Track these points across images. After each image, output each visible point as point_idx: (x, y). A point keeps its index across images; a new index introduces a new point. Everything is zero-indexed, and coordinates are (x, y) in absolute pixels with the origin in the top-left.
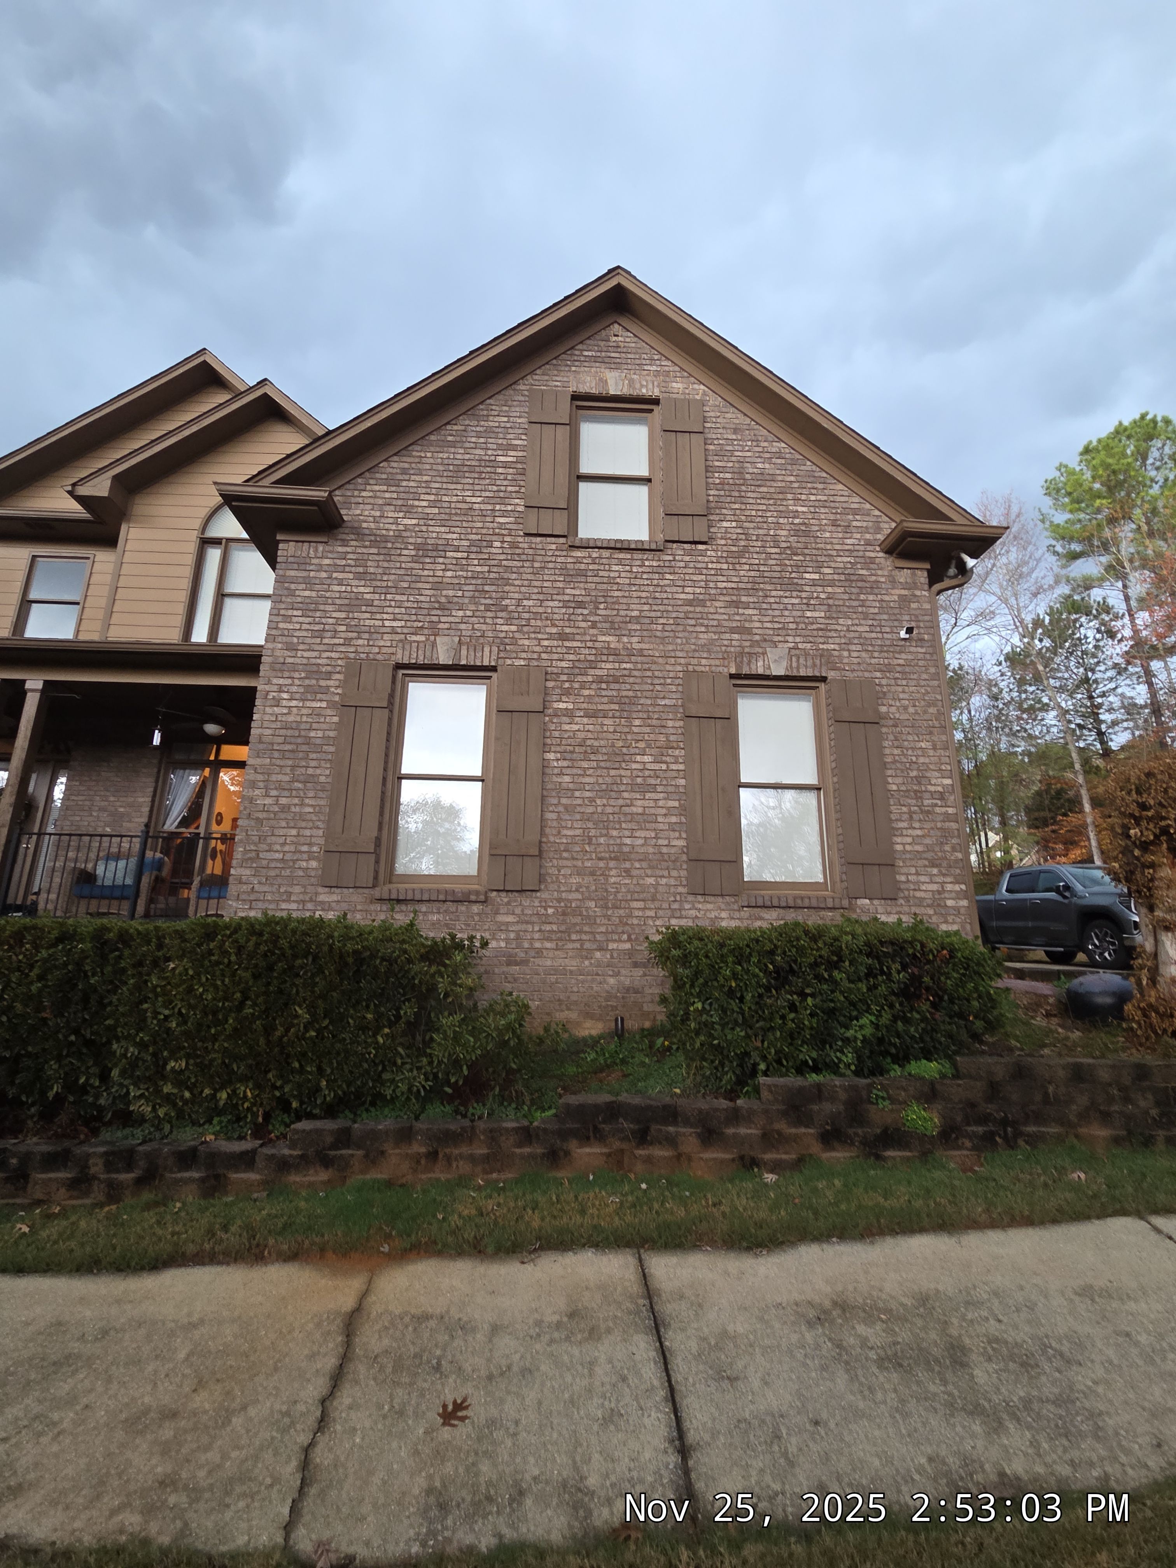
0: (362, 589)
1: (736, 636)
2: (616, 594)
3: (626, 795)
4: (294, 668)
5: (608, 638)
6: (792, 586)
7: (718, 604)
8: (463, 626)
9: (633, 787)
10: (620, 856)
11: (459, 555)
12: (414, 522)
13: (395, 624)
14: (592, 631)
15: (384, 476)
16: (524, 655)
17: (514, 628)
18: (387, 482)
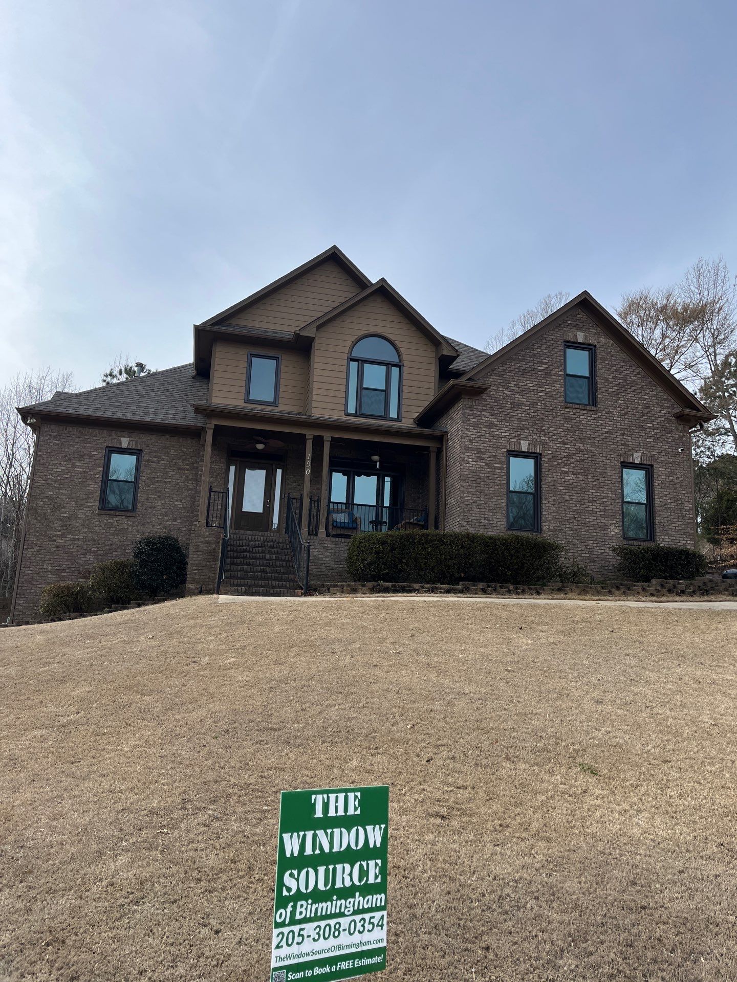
0: (493, 420)
1: (623, 447)
2: (582, 427)
3: (587, 504)
4: (472, 449)
5: (579, 445)
6: (642, 428)
7: (617, 434)
8: (529, 437)
9: (589, 501)
10: (586, 525)
11: (527, 408)
12: (509, 393)
13: (505, 434)
14: (574, 442)
15: (497, 373)
16: (551, 449)
17: (547, 439)
18: (500, 375)
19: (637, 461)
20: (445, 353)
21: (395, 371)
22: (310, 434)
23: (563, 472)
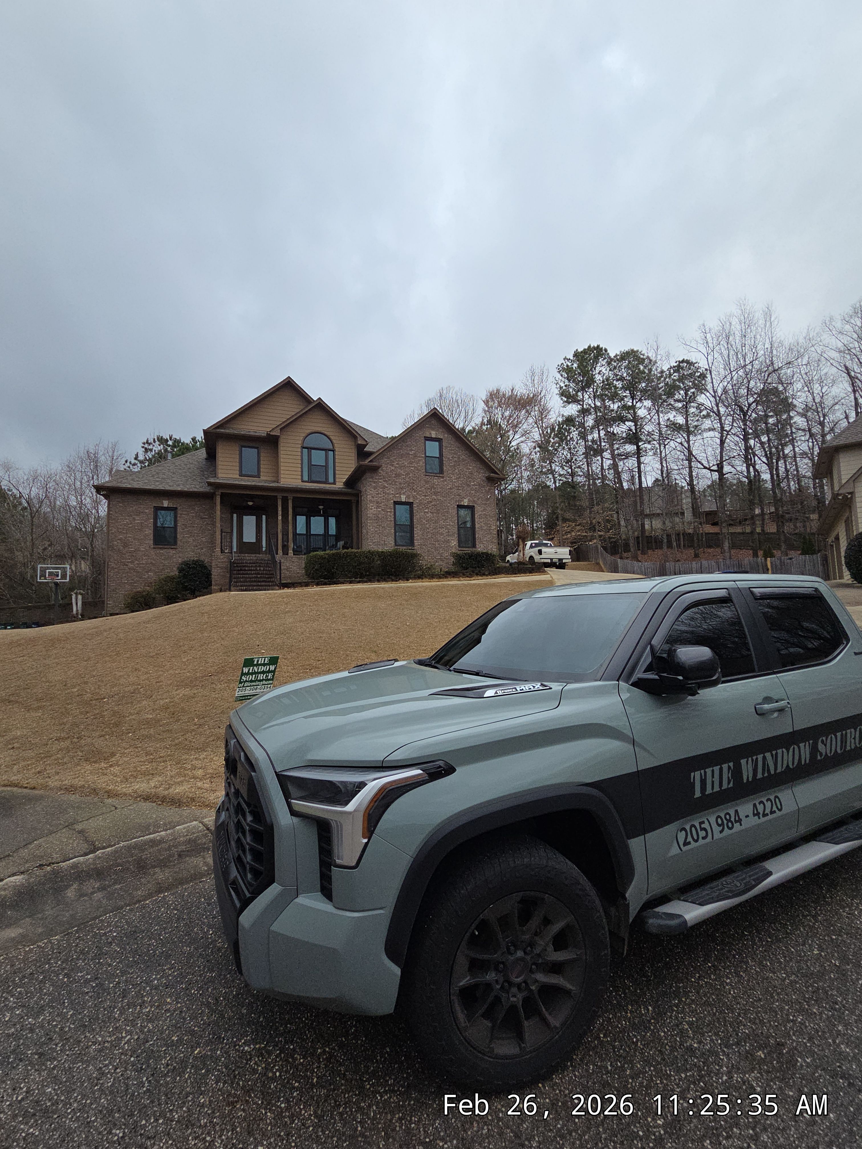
0: (385, 484)
1: (458, 497)
2: (435, 486)
3: (438, 529)
4: (374, 501)
5: (434, 496)
7: (454, 489)
8: (406, 493)
9: (440, 527)
10: (438, 541)
11: (404, 476)
12: (394, 468)
13: (392, 492)
14: (431, 495)
15: (386, 456)
16: (418, 500)
17: (416, 494)
18: (388, 458)
19: (466, 504)
20: (359, 442)
21: (331, 453)
22: (280, 496)
23: (425, 512)
